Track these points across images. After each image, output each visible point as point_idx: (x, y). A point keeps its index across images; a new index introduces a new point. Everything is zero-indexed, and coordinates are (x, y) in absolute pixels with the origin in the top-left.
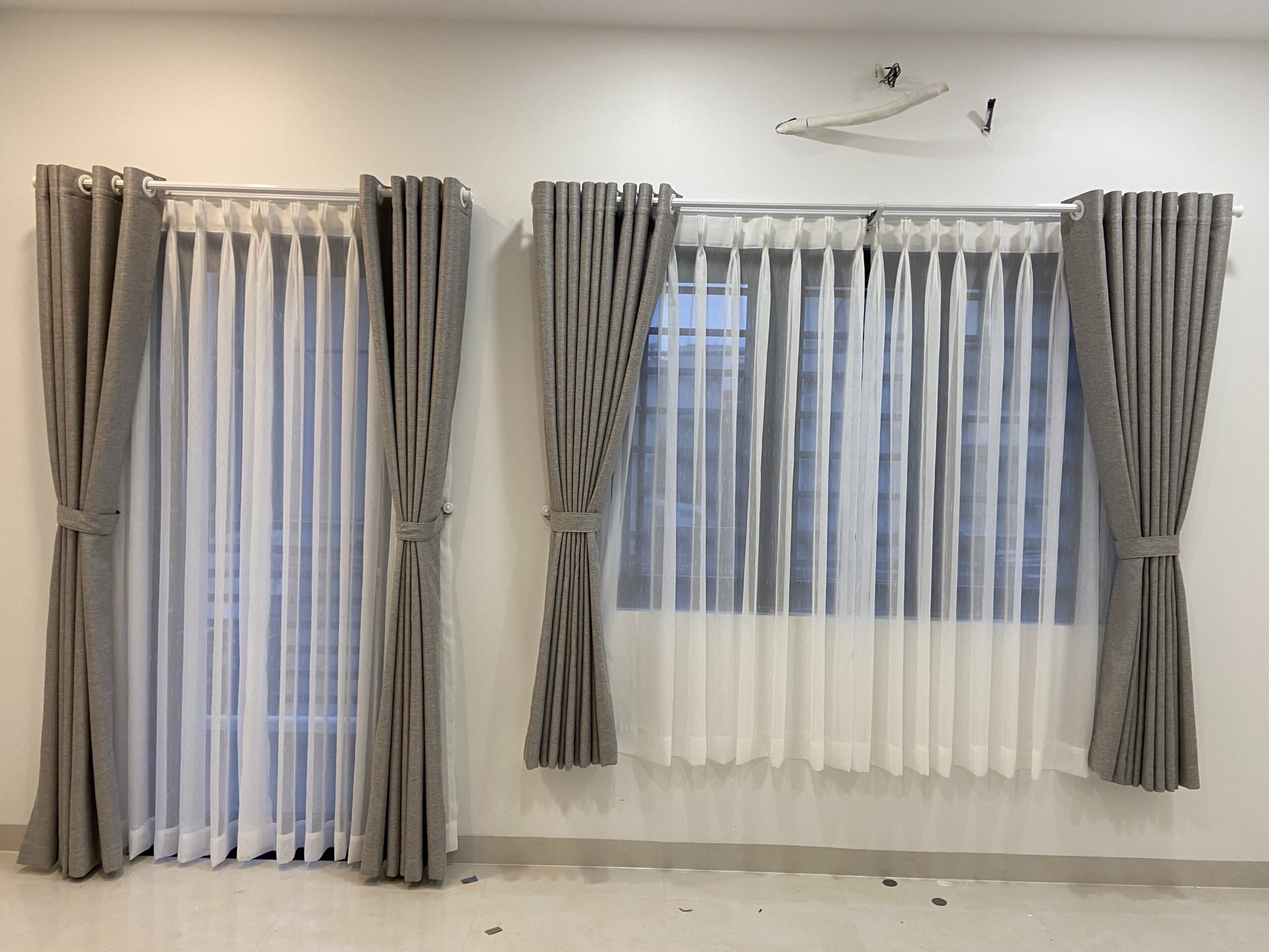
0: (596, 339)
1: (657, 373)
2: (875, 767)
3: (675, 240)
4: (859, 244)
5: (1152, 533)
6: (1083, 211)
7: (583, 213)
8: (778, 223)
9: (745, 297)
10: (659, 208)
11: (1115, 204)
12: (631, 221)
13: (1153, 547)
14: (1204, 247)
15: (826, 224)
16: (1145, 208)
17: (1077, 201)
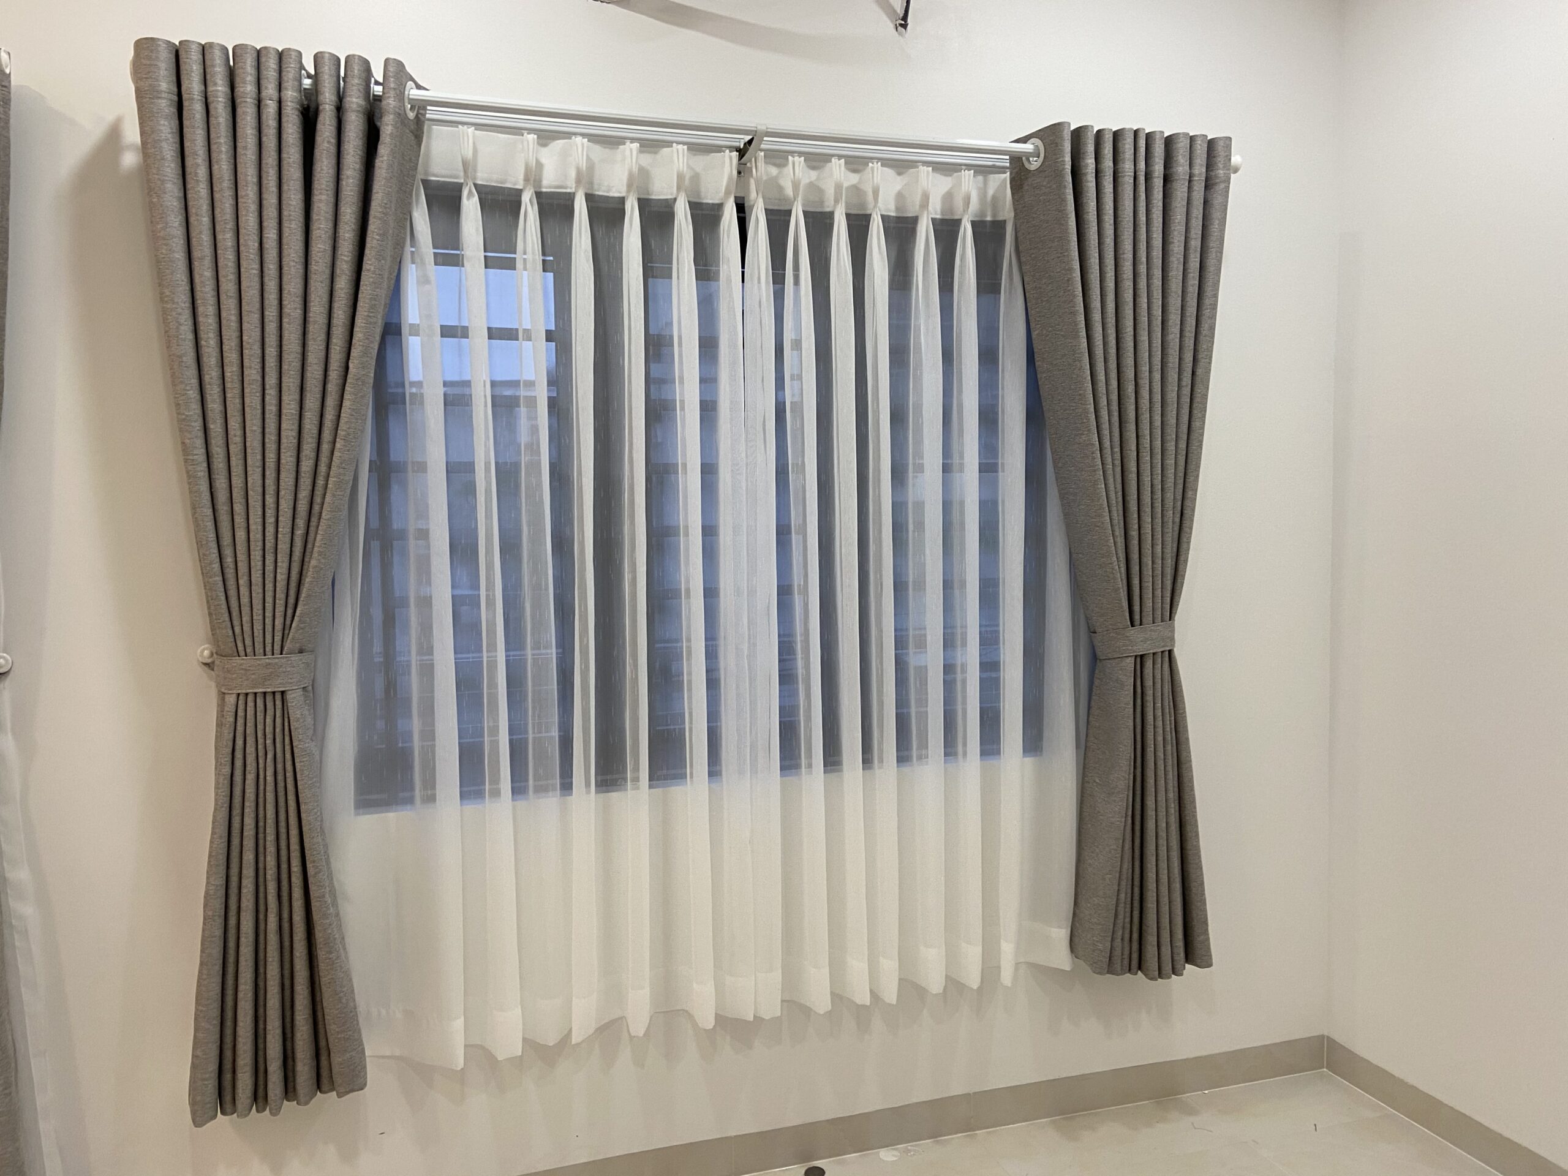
0: (281, 337)
1: (405, 403)
2: (788, 1001)
3: (420, 168)
4: (727, 193)
5: (1144, 620)
6: (1042, 155)
7: (238, 101)
8: (598, 151)
9: (550, 275)
10: (384, 103)
11: (1085, 144)
12: (334, 122)
13: (1145, 641)
14: (1197, 212)
15: (675, 155)
16: (1124, 152)
17: (1033, 140)
